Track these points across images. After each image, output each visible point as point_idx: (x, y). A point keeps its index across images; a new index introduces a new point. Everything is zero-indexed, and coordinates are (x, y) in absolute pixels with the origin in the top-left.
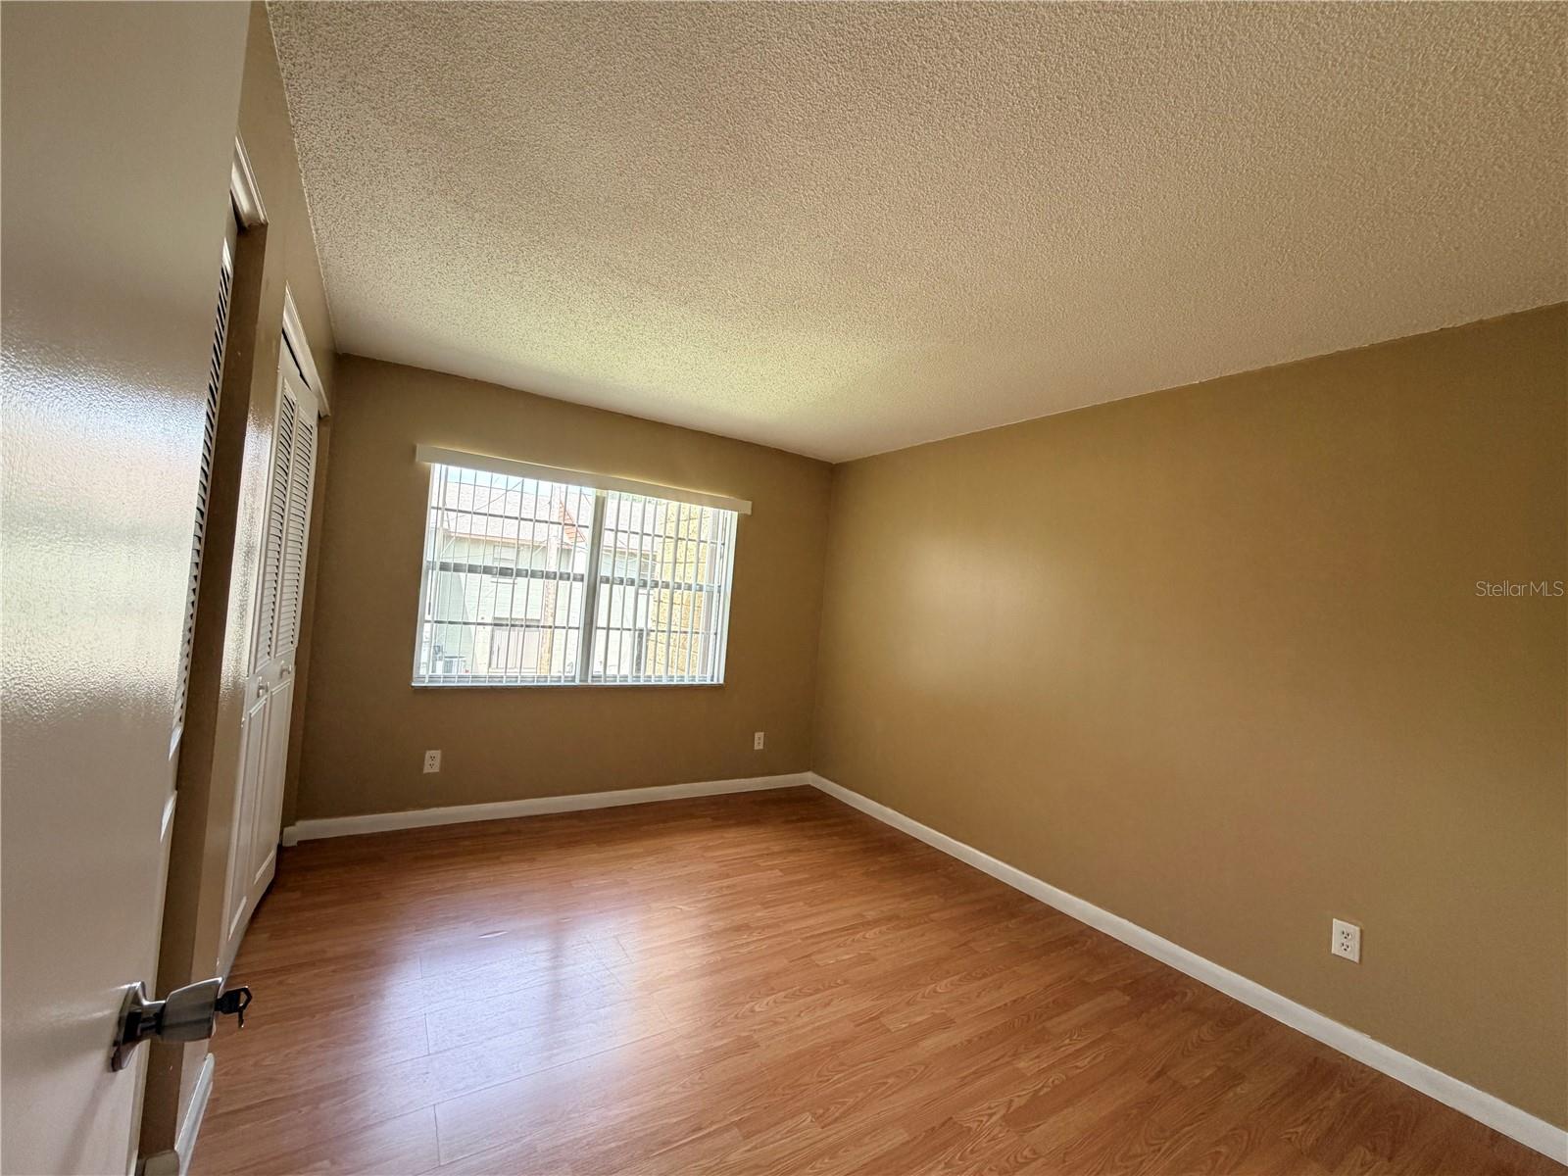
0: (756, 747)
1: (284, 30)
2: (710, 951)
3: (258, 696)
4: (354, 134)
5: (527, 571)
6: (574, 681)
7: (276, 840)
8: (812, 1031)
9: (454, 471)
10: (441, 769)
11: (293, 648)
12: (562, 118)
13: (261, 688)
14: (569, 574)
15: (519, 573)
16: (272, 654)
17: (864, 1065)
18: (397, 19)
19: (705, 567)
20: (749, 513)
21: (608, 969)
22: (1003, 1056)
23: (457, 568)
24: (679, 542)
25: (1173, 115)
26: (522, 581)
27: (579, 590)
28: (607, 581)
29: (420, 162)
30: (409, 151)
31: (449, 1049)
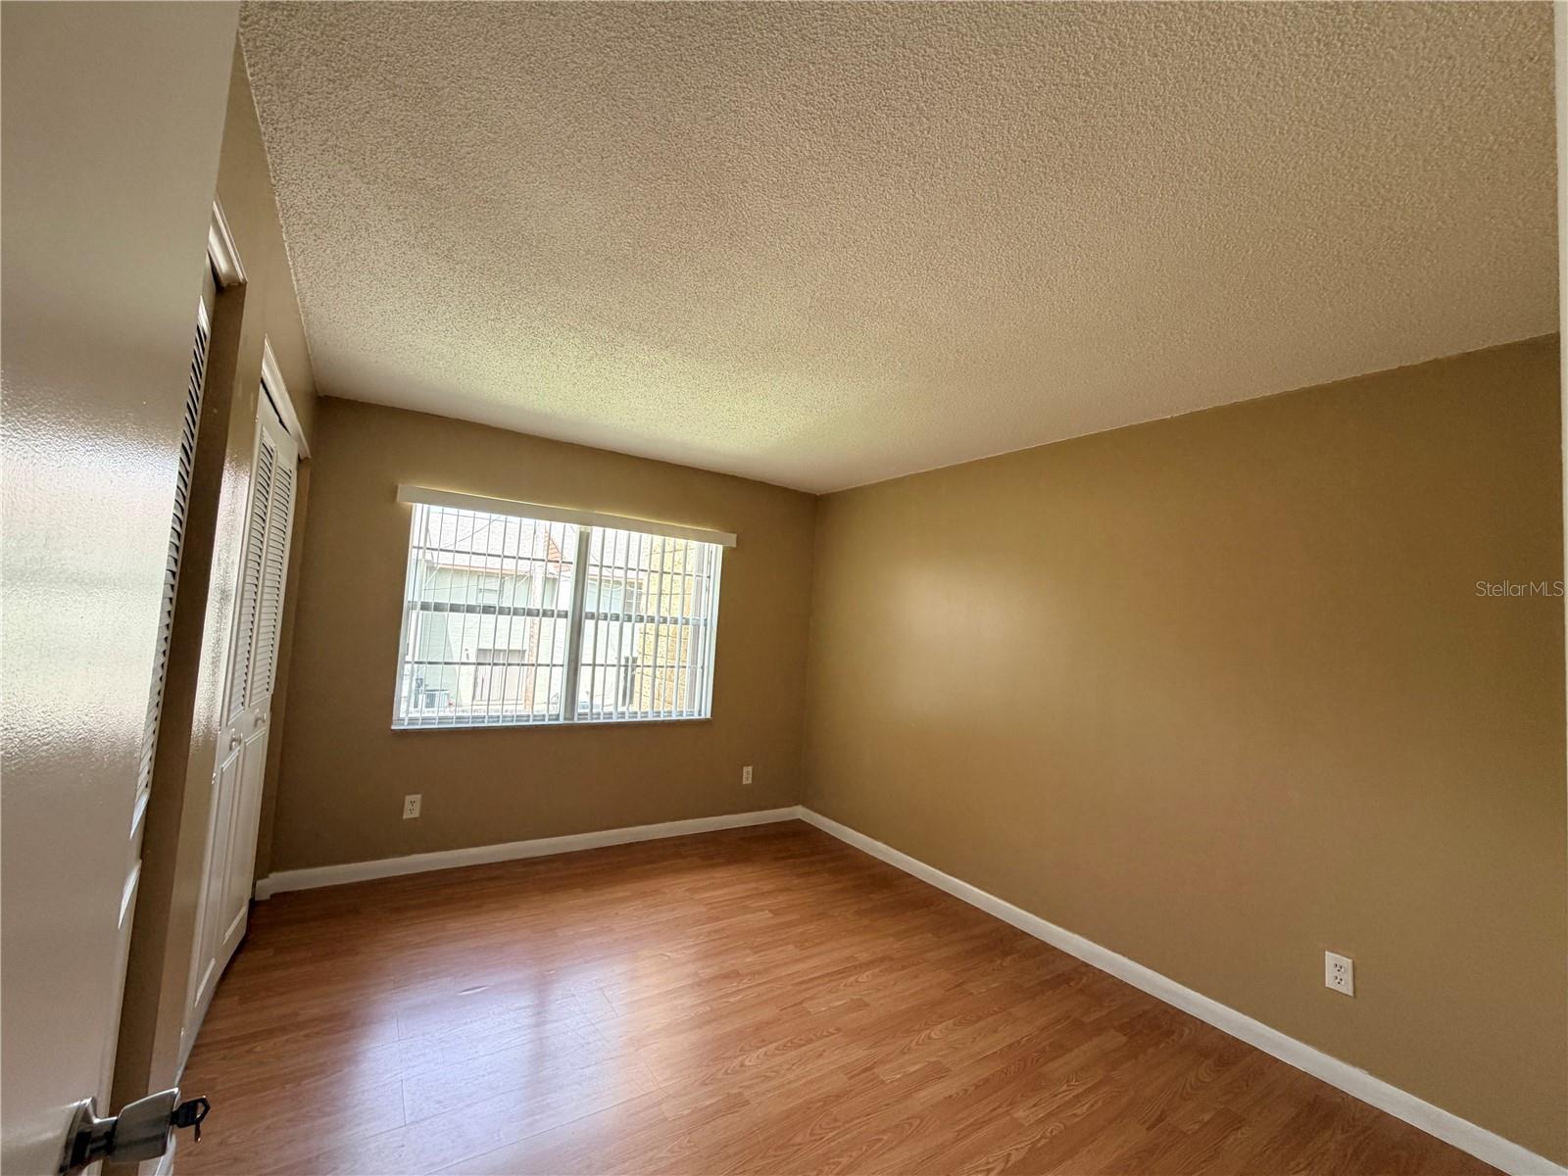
0: (745, 782)
1: (265, 99)
2: (699, 1001)
3: (231, 749)
4: (336, 193)
5: (510, 608)
6: (557, 719)
7: (247, 896)
8: (805, 1084)
9: (436, 510)
10: (421, 814)
11: (268, 696)
12: (541, 178)
13: (234, 740)
14: (553, 611)
15: (502, 611)
16: (246, 704)
17: (858, 1121)
18: (377, 89)
19: (691, 599)
20: (734, 546)
21: (593, 1024)
22: (999, 1107)
23: (438, 607)
24: (664, 575)
25: (1133, 176)
26: (504, 619)
27: (563, 626)
28: (592, 616)
29: (400, 218)
30: (390, 208)
31: (426, 1119)
